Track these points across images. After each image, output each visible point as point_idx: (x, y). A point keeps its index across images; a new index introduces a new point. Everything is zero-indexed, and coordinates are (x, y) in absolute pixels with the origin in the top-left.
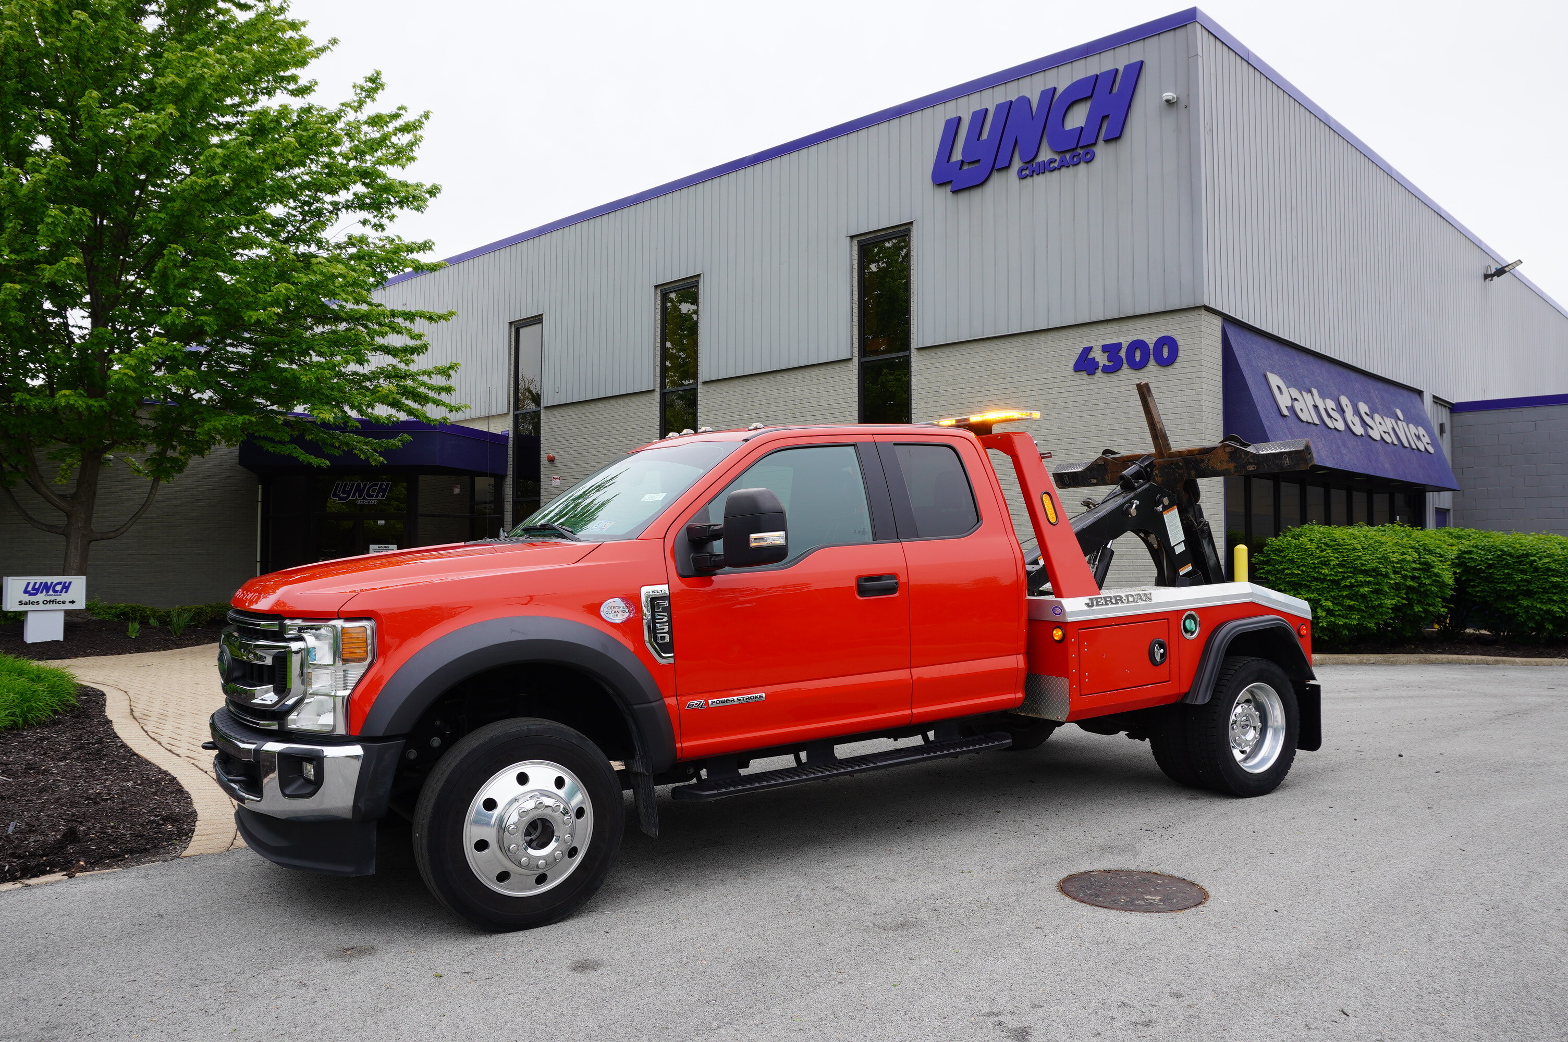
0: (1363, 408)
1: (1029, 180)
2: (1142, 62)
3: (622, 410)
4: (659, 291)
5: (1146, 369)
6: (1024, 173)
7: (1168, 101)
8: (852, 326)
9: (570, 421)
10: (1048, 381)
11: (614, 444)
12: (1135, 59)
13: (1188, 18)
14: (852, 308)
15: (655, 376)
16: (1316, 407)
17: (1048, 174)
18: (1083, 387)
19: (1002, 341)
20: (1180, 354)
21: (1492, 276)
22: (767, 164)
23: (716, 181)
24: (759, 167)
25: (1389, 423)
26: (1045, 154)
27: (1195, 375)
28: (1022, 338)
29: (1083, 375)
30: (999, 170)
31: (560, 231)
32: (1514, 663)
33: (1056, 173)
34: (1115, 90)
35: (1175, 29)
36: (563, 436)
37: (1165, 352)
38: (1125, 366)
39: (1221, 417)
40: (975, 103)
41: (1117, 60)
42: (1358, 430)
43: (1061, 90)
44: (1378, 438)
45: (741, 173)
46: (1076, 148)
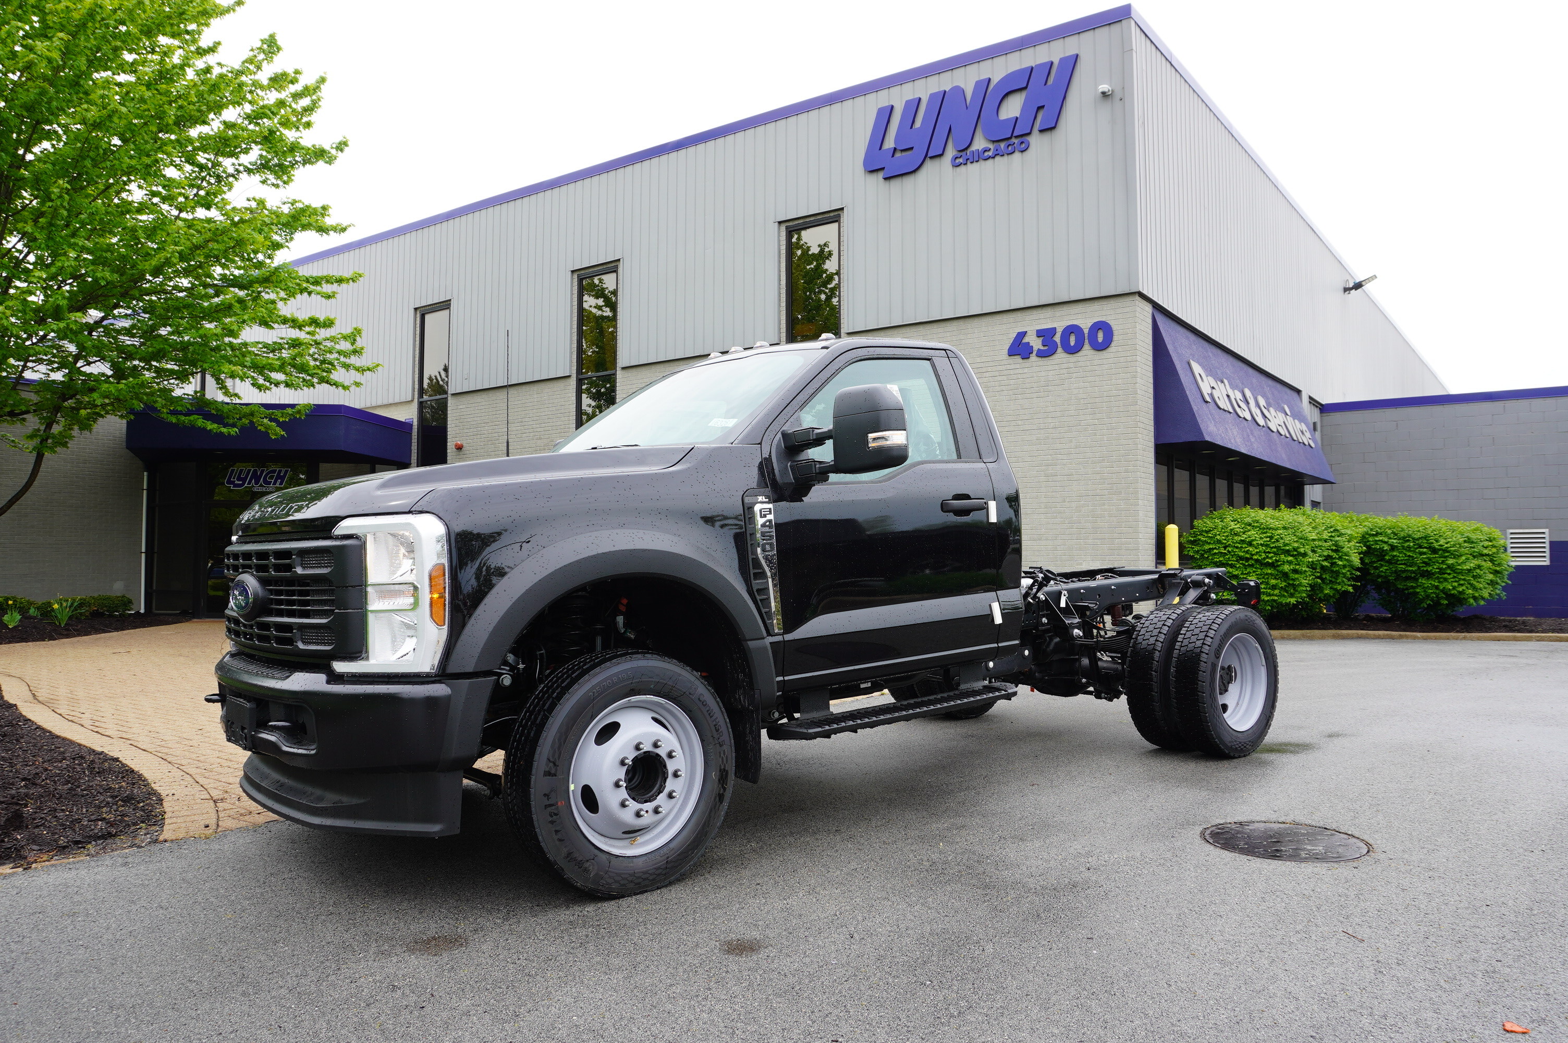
0: (1262, 402)
1: (963, 168)
2: (1077, 56)
3: (535, 396)
4: (575, 276)
5: (1080, 353)
6: (957, 161)
7: (1103, 93)
8: (780, 312)
9: (479, 408)
10: (982, 365)
11: (527, 431)
12: (1071, 52)
13: (1121, 15)
14: (780, 294)
15: (571, 362)
16: (1228, 396)
17: (982, 163)
18: (1017, 371)
19: (935, 326)
20: (1115, 338)
21: (1351, 289)
22: (692, 150)
23: (638, 166)
24: (682, 153)
25: (1281, 417)
26: (979, 144)
27: (1129, 359)
28: (955, 323)
29: (1018, 359)
30: (931, 158)
31: (470, 216)
32: (1415, 638)
33: (990, 161)
34: (1050, 81)
35: (1110, 24)
36: (472, 423)
37: (1100, 337)
38: (1060, 350)
39: (1151, 401)
40: (909, 92)
41: (1054, 53)
42: (1261, 421)
43: (995, 80)
44: (1275, 430)
45: (664, 158)
46: (1010, 138)
